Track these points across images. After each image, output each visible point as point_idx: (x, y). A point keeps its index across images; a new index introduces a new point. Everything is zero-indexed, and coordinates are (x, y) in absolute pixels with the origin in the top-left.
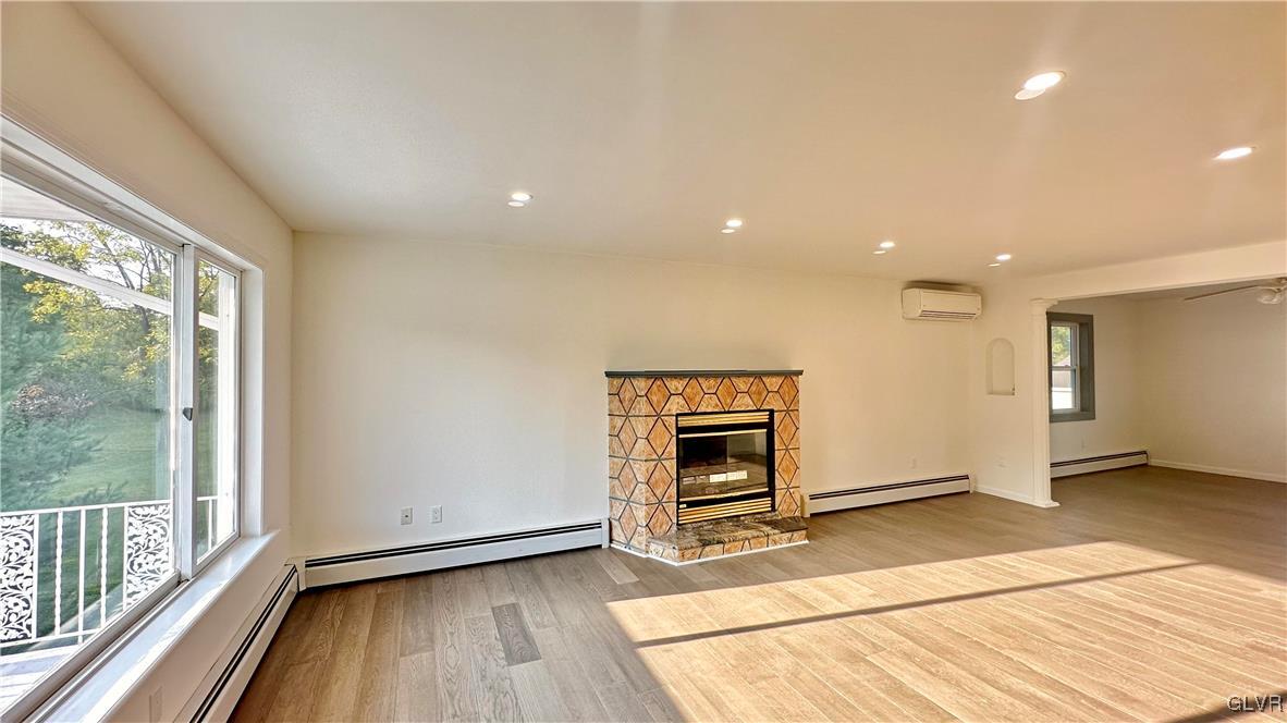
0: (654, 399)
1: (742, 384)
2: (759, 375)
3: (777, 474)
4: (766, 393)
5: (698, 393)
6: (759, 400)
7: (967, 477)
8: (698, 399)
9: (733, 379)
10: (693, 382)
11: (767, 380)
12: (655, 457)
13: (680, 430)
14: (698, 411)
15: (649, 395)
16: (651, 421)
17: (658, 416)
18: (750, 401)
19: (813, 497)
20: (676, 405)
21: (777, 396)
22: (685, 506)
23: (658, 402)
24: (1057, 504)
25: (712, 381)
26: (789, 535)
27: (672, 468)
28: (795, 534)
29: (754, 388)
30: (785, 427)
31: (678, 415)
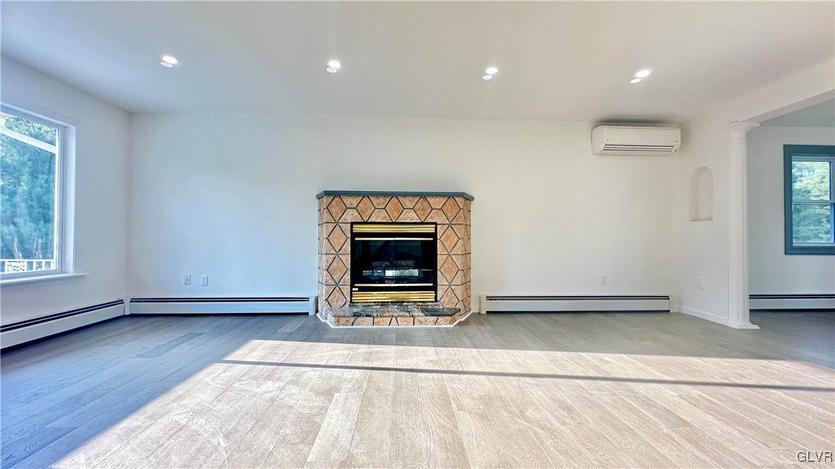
0: (333, 210)
1: (407, 202)
2: (424, 196)
3: (439, 273)
4: (430, 209)
5: (370, 208)
6: (423, 215)
7: (667, 298)
8: (369, 212)
9: (400, 198)
10: (366, 199)
11: (431, 200)
12: (333, 252)
13: (354, 235)
14: (369, 221)
15: (329, 208)
16: (331, 227)
17: (337, 223)
18: (415, 215)
19: (490, 298)
20: (351, 216)
21: (441, 212)
22: (357, 289)
23: (337, 213)
24: (757, 327)
25: (381, 199)
26: (435, 318)
27: (347, 261)
28: (440, 319)
29: (418, 206)
30: (448, 237)
31: (352, 224)
